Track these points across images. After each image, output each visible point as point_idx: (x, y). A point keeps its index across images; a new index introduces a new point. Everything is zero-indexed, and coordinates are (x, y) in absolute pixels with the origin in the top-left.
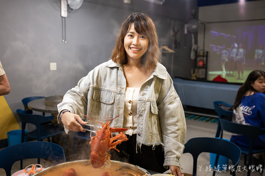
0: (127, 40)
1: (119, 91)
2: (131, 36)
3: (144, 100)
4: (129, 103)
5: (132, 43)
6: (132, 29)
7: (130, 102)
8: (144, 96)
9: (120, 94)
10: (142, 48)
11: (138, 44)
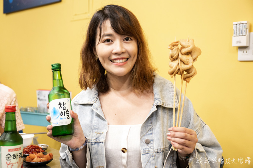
0: (102, 49)
1: (95, 138)
2: (108, 41)
3: (152, 151)
4: (122, 153)
5: (114, 51)
6: (107, 27)
7: (124, 150)
8: (150, 145)
9: (96, 144)
10: (130, 56)
11: (124, 50)
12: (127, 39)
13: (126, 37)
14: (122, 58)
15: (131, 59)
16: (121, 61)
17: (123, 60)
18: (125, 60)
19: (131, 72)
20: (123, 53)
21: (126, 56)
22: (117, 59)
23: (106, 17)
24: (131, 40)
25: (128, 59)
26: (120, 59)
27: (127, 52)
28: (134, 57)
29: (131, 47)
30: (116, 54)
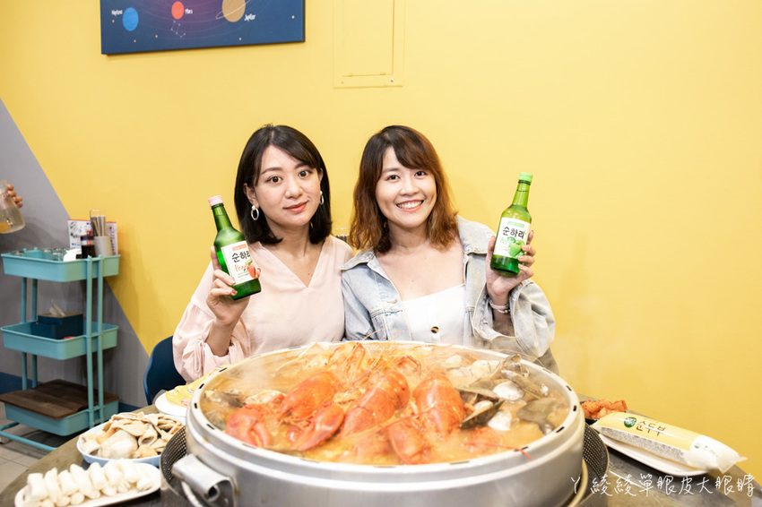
0: (386, 189)
2: (393, 177)
4: (433, 334)
5: (403, 192)
6: (390, 159)
10: (426, 197)
11: (416, 190)
12: (419, 174)
13: (418, 171)
14: (415, 201)
15: (427, 201)
16: (414, 205)
17: (417, 204)
18: (419, 203)
19: (429, 219)
20: (415, 193)
21: (419, 197)
22: (407, 202)
23: (388, 143)
24: (425, 174)
25: (422, 201)
26: (411, 202)
27: (421, 191)
28: (432, 198)
29: (427, 183)
30: (405, 195)
